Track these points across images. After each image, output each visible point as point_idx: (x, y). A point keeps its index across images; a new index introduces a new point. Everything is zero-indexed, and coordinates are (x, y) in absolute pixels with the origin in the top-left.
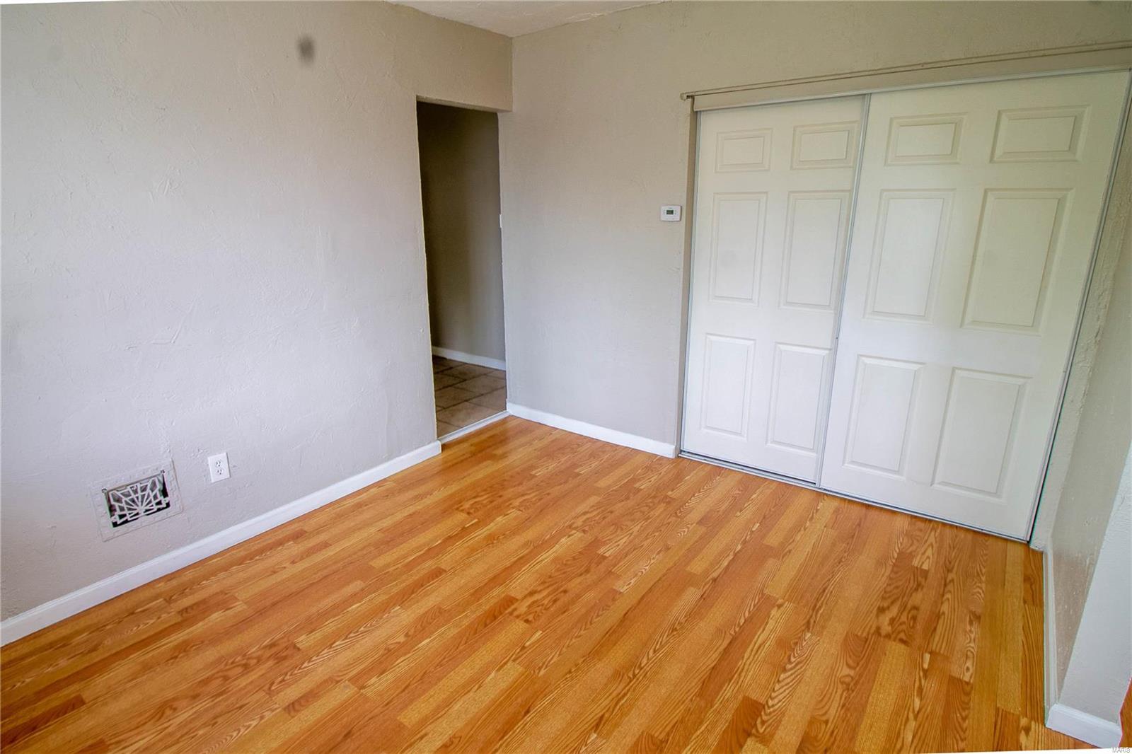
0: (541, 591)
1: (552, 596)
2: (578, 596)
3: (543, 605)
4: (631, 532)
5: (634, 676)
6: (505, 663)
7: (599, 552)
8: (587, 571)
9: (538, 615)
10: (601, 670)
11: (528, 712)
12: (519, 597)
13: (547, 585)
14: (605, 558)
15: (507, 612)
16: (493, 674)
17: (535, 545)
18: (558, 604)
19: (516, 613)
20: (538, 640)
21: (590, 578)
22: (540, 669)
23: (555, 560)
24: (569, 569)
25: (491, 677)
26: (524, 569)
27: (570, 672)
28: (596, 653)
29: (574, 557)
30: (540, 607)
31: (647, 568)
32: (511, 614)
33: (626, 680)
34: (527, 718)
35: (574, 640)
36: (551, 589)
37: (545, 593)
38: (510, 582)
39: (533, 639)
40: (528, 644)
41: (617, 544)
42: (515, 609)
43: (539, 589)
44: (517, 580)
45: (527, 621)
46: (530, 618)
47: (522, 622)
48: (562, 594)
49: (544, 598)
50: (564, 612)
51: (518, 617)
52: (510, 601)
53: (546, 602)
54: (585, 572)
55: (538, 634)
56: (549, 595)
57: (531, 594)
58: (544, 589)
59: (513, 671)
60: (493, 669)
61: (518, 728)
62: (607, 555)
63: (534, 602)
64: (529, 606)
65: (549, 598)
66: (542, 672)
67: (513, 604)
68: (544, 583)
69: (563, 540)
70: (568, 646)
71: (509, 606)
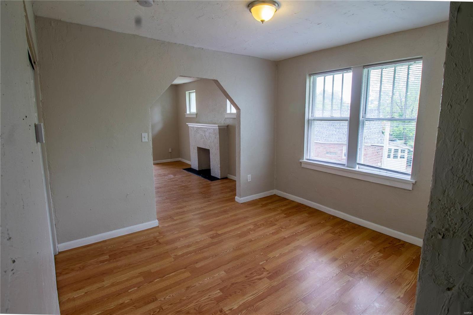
0: (256, 279)
1: (252, 276)
2: (242, 273)
3: (257, 273)
4: (196, 303)
5: (236, 248)
6: (273, 258)
7: (221, 294)
8: (233, 284)
9: (259, 270)
10: (245, 250)
11: (268, 246)
12: (266, 279)
13: (253, 282)
14: (221, 290)
15: (271, 274)
16: (277, 256)
17: (252, 307)
18: (250, 272)
19: (268, 272)
20: (262, 262)
21: (233, 281)
22: (263, 254)
23: (244, 294)
24: (240, 287)
25: (278, 255)
26: (262, 292)
27: (254, 252)
28: (244, 255)
29: (235, 294)
30: (258, 272)
31: (206, 280)
32: (270, 273)
33: (239, 247)
34: (268, 245)
35: (250, 259)
36: (252, 279)
37: (255, 278)
38: (269, 287)
39: (263, 262)
40: (265, 261)
41: (209, 297)
42: (268, 274)
43: (256, 280)
44: (266, 287)
45: (264, 269)
46: (263, 269)
47: (266, 269)
48: (248, 276)
49: (256, 276)
50: (249, 269)
51: (267, 271)
52: (270, 278)
53: (255, 274)
54: (234, 284)
55: (261, 263)
56: (253, 277)
57: (260, 279)
58: (255, 280)
59: (271, 255)
60: (277, 257)
61: (271, 244)
62: (219, 291)
63: (260, 275)
64: (262, 274)
65: (253, 275)
66: (262, 253)
67: (269, 276)
68: (254, 283)
69: (235, 307)
70: (252, 258)
71: (270, 275)
